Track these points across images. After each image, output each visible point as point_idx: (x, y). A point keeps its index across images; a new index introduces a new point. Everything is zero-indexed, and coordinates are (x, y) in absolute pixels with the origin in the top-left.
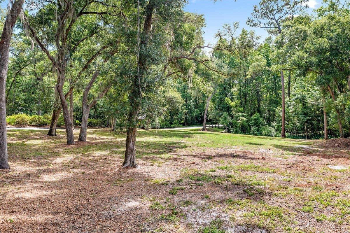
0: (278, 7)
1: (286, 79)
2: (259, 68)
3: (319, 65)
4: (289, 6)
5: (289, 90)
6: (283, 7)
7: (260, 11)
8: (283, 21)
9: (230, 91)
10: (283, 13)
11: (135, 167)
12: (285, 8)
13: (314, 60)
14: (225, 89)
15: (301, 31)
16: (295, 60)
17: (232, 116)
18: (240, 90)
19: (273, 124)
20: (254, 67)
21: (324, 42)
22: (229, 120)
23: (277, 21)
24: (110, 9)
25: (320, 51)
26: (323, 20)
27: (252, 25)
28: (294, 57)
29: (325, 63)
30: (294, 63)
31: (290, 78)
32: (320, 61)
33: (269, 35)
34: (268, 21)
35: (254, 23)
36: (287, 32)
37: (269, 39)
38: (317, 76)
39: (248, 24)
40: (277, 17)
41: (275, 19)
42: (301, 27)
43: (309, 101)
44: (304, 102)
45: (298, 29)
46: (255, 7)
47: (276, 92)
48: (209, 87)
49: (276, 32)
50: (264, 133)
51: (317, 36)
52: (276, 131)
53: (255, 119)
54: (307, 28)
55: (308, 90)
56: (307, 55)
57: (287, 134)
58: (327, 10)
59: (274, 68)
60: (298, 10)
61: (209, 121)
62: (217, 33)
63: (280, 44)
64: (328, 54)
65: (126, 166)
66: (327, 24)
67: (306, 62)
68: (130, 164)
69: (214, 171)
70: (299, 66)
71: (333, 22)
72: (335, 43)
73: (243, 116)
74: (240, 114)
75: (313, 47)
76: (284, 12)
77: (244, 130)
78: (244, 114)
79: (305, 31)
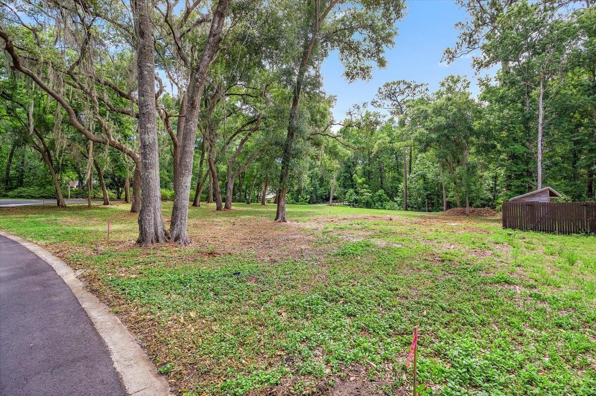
0: (400, 90)
1: (408, 158)
2: (384, 145)
3: (438, 141)
4: (410, 89)
5: (410, 168)
6: (405, 89)
7: (384, 94)
8: (404, 103)
9: (354, 169)
10: (405, 96)
11: (286, 222)
12: (406, 90)
13: (434, 136)
14: (349, 167)
15: (423, 111)
16: (417, 136)
17: (357, 193)
18: (364, 168)
19: (396, 199)
20: (379, 144)
21: (442, 120)
22: (354, 197)
23: (399, 103)
24: (250, 91)
25: (438, 129)
26: (442, 101)
27: (376, 105)
28: (417, 134)
29: (444, 138)
30: (416, 139)
31: (411, 156)
32: (439, 137)
33: (392, 116)
34: (391, 102)
35: (378, 104)
36: (410, 111)
37: (391, 120)
38: (437, 152)
39: (373, 105)
40: (399, 98)
41: (397, 101)
42: (423, 107)
43: (429, 176)
44: (425, 178)
45: (419, 109)
46: (379, 89)
47: (398, 170)
48: (336, 164)
49: (398, 113)
50: (387, 207)
51: (436, 115)
52: (399, 206)
53: (380, 195)
54: (427, 109)
55: (429, 167)
56: (428, 132)
57: (409, 209)
58: (445, 93)
59: (397, 145)
60: (419, 93)
61: (335, 199)
62: (348, 112)
63: (402, 123)
64: (446, 131)
65: (278, 220)
66: (445, 105)
67: (427, 138)
68: (282, 219)
69: (352, 225)
70: (420, 142)
71: (450, 103)
72: (452, 121)
73: (368, 192)
74: (365, 190)
75: (432, 125)
76: (406, 94)
77: (368, 205)
78: (369, 190)
79: (426, 111)
